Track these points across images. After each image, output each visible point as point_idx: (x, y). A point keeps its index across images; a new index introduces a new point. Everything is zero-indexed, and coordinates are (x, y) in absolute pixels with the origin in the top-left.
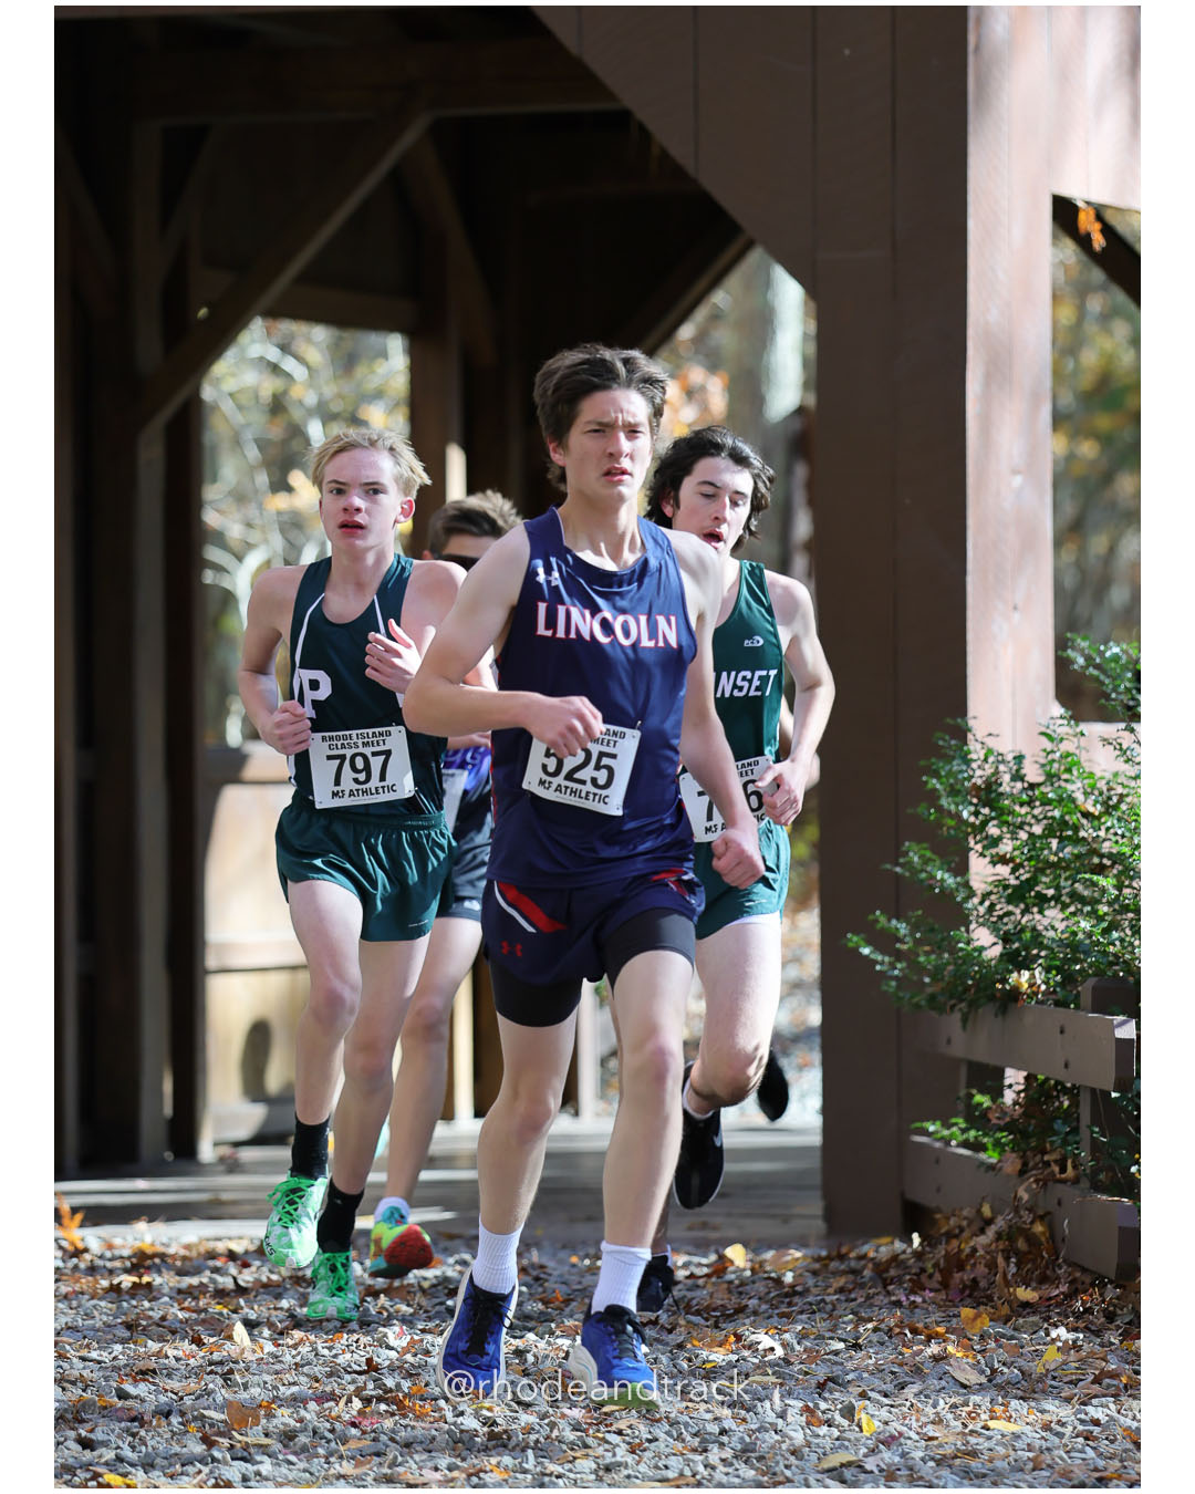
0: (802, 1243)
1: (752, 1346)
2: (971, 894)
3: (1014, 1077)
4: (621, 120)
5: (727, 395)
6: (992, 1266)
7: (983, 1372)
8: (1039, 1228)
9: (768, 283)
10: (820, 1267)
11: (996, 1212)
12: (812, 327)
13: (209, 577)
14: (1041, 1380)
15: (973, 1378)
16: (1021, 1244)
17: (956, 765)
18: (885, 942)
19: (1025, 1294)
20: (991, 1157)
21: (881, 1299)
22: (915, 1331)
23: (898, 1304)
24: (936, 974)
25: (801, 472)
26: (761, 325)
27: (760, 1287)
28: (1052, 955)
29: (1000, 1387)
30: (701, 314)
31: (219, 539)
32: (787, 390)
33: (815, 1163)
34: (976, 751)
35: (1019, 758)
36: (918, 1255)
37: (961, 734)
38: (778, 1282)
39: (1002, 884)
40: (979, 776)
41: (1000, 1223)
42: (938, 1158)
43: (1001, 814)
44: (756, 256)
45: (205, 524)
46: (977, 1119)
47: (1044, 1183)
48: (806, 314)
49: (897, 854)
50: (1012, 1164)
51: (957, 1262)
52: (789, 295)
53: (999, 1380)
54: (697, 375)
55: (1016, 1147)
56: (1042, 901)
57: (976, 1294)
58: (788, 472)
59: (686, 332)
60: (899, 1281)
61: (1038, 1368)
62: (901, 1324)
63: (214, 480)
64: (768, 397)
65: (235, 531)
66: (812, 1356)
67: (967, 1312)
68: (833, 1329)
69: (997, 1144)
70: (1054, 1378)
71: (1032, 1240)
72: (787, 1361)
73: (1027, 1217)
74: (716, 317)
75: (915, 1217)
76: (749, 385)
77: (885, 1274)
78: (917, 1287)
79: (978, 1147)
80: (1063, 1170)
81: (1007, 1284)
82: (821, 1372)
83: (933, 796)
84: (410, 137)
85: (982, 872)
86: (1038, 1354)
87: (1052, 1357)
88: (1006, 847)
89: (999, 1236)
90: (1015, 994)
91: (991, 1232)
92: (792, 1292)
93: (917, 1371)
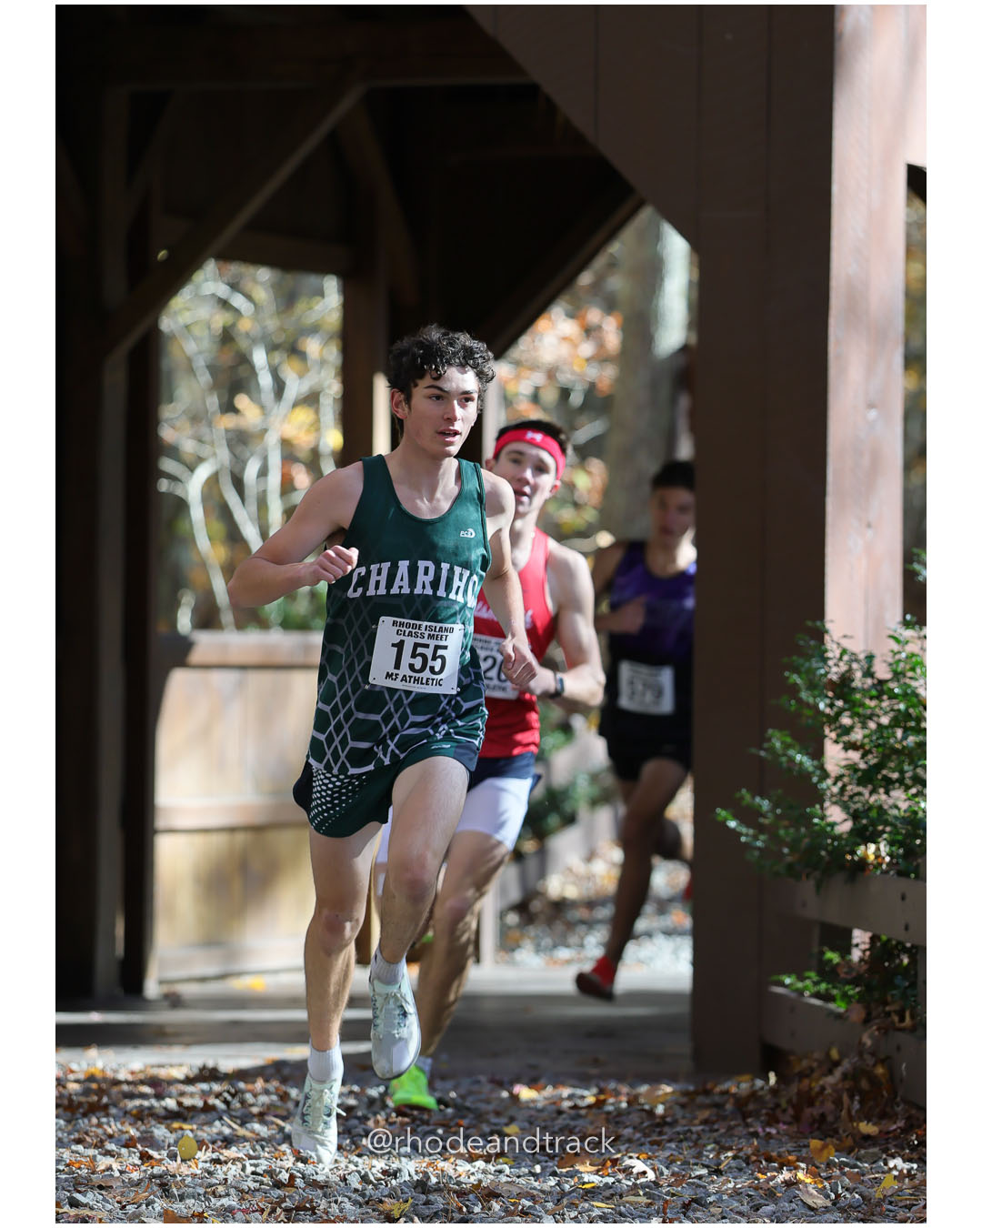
0: (671, 1079)
1: (627, 1171)
2: (825, 775)
3: (860, 937)
4: (531, 92)
5: (620, 333)
6: (838, 1103)
7: (828, 1196)
8: (880, 1070)
9: (658, 237)
10: (687, 1102)
11: (843, 1055)
12: (696, 277)
13: (164, 485)
14: (879, 1204)
15: (820, 1201)
16: (864, 1084)
17: (815, 663)
18: (749, 816)
19: (867, 1128)
20: (839, 1007)
21: (740, 1130)
22: (770, 1160)
23: (755, 1135)
24: (793, 845)
25: (684, 402)
26: (651, 273)
27: (635, 1118)
28: (895, 832)
29: (842, 1210)
30: (600, 262)
31: (174, 452)
32: (673, 331)
33: (684, 1009)
34: (833, 652)
35: (870, 658)
36: (774, 1092)
37: (820, 634)
38: (651, 1113)
39: (853, 768)
40: (835, 672)
41: (846, 1065)
42: (793, 1005)
43: (852, 706)
44: (647, 213)
45: (162, 439)
46: (828, 973)
47: (886, 1030)
48: (691, 263)
49: (762, 740)
50: (857, 1014)
51: (808, 1099)
52: (676, 248)
53: (842, 1203)
54: (594, 315)
55: (861, 999)
56: (888, 784)
57: (824, 1128)
58: (673, 401)
59: (585, 279)
60: (756, 1114)
61: (877, 1193)
62: (757, 1152)
63: (171, 400)
64: (656, 336)
65: (188, 446)
66: (679, 1178)
67: (815, 1143)
68: (699, 1156)
69: (845, 996)
70: (891, 1203)
71: (873, 1079)
72: (656, 1184)
73: (870, 1061)
74: (613, 265)
75: (772, 1058)
76: (640, 325)
77: (745, 1108)
78: (772, 1120)
79: (827, 997)
80: (902, 1019)
81: (851, 1119)
82: (687, 1194)
83: (794, 690)
84: (347, 104)
85: (835, 756)
86: (878, 1181)
87: (889, 1184)
88: (857, 735)
89: (845, 1076)
90: (862, 864)
91: (838, 1073)
92: (662, 1123)
93: (771, 1194)
